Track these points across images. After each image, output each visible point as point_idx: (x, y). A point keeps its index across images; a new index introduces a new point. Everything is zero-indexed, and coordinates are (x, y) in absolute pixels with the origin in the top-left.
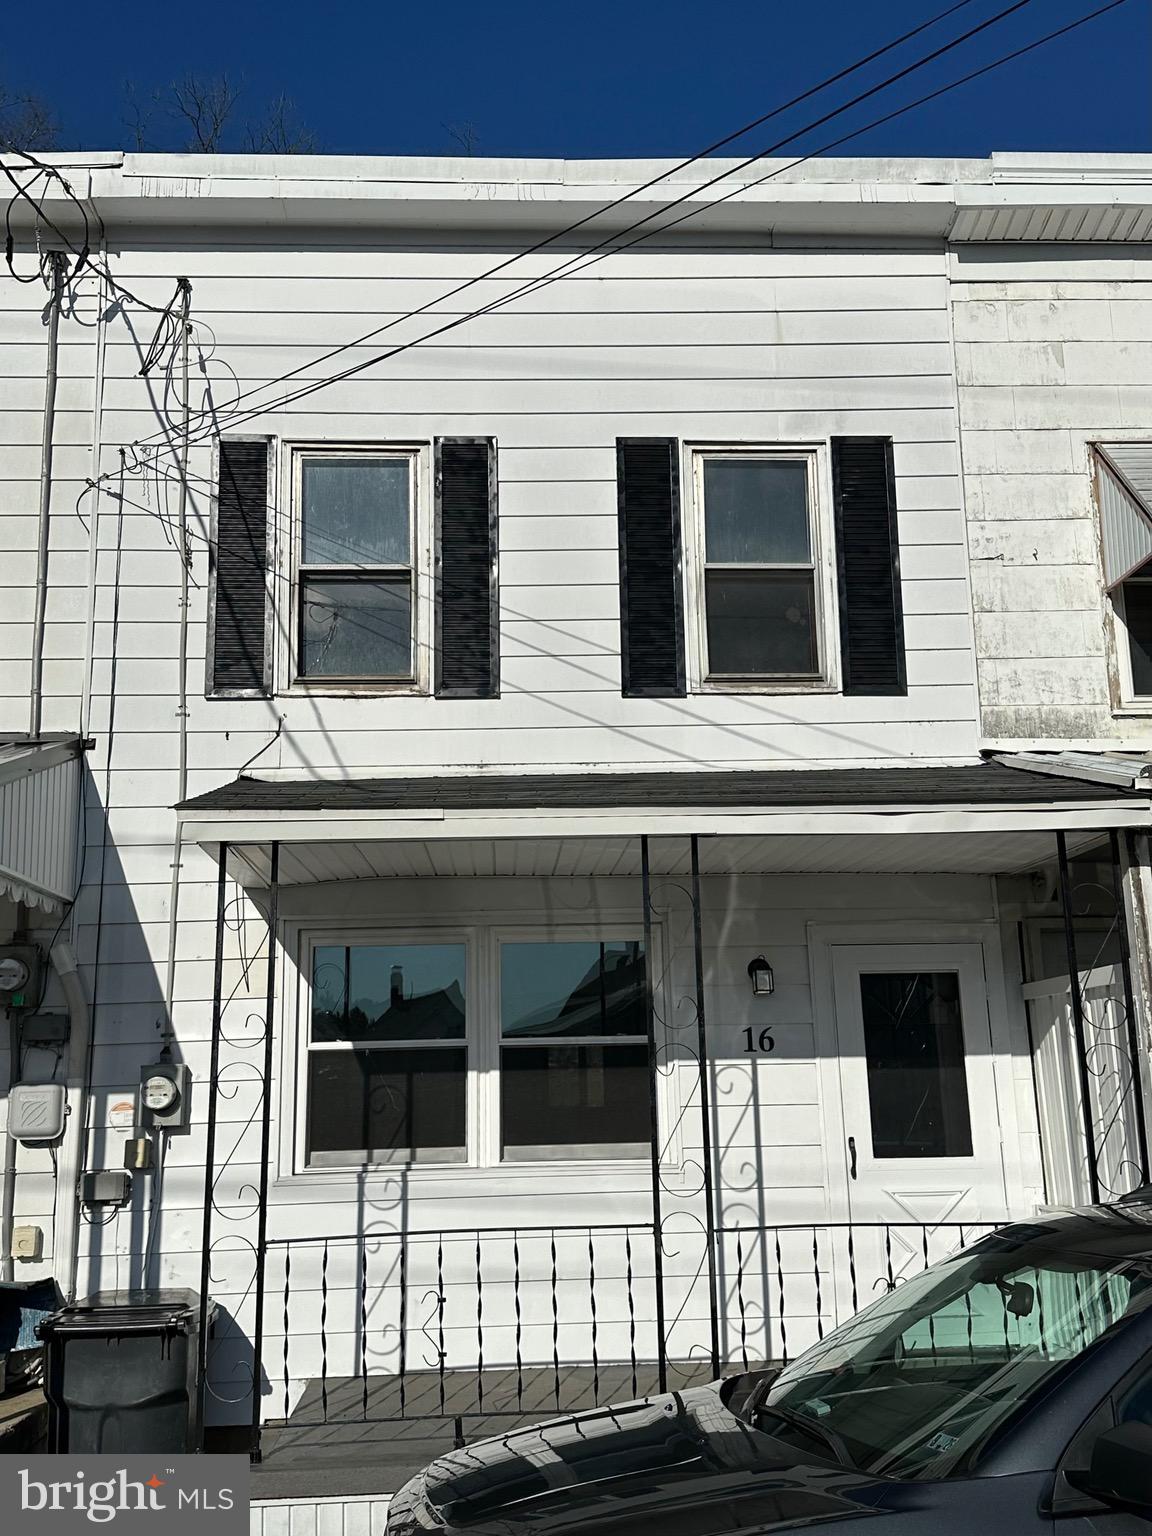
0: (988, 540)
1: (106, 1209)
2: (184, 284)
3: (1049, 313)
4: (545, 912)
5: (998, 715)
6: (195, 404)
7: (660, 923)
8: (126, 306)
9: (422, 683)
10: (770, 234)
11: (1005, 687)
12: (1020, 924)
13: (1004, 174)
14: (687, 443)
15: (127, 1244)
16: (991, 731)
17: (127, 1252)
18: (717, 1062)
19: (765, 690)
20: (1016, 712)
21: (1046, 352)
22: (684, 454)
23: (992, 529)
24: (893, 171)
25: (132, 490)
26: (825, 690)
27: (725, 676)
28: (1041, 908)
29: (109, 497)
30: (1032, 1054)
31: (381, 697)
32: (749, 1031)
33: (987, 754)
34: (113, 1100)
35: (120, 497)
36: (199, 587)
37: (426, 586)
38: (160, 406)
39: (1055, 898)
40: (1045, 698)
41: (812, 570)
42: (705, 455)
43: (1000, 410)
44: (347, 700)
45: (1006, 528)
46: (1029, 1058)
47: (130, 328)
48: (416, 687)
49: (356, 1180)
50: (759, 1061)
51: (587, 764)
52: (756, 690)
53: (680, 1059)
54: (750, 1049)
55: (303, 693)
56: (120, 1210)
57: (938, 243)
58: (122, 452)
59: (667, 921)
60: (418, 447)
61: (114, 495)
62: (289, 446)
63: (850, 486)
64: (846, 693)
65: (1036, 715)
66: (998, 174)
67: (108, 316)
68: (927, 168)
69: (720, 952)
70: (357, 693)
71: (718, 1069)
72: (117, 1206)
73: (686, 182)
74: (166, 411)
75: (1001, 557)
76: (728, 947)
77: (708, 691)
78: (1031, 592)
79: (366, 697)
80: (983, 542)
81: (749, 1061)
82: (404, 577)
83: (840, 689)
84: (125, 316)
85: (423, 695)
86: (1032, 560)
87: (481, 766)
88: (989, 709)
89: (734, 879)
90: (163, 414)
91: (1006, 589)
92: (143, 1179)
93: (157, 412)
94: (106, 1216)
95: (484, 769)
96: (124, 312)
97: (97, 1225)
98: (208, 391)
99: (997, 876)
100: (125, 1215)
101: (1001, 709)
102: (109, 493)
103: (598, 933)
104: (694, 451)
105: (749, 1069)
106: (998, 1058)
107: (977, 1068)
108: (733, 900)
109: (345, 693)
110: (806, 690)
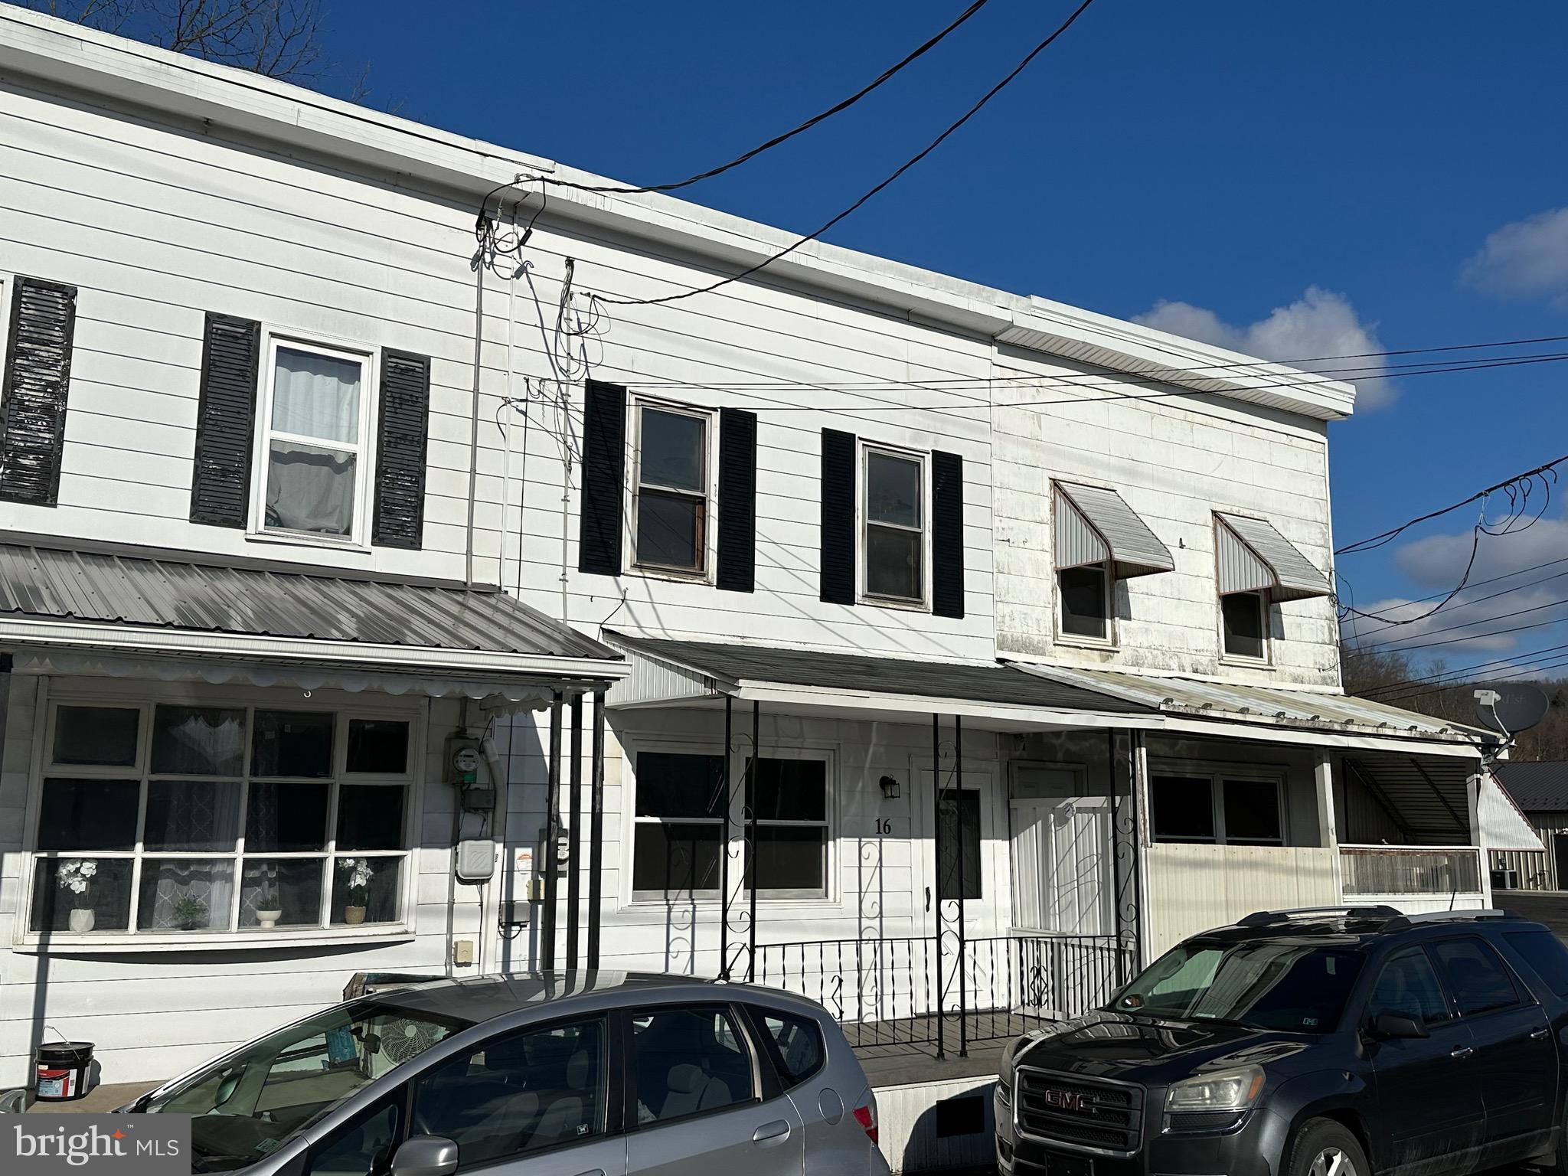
0: (1003, 529)
1: (514, 928)
2: (570, 262)
3: (1035, 394)
4: (776, 738)
5: (1004, 636)
6: (575, 354)
7: (834, 750)
8: (529, 269)
9: (710, 577)
10: (908, 311)
11: (1007, 619)
12: (1008, 763)
13: (1036, 310)
14: (860, 439)
15: (527, 953)
16: (1001, 646)
17: (527, 958)
18: (863, 839)
19: (895, 606)
20: (1012, 636)
21: (1033, 419)
22: (859, 445)
23: (1006, 523)
24: (985, 294)
25: (533, 409)
26: (925, 611)
27: (876, 594)
28: (1017, 754)
29: (517, 412)
30: (1010, 839)
31: (685, 583)
32: (878, 821)
33: (1000, 661)
34: (519, 852)
35: (525, 414)
36: (575, 489)
37: (713, 509)
38: (552, 351)
39: (1024, 749)
40: (1025, 629)
41: (920, 533)
42: (870, 448)
43: (1012, 451)
44: (665, 582)
45: (1012, 523)
46: (1008, 842)
47: (532, 287)
48: (705, 579)
49: (666, 910)
50: (884, 840)
51: (801, 643)
52: (891, 606)
53: (845, 837)
54: (879, 832)
55: (641, 574)
56: (523, 929)
57: (989, 339)
58: (527, 381)
59: (839, 748)
60: (711, 412)
61: (521, 412)
62: (634, 396)
63: (941, 483)
64: (934, 614)
65: (1020, 639)
66: (1033, 309)
67: (518, 275)
68: (1001, 296)
69: (866, 771)
70: (672, 579)
71: (862, 843)
72: (521, 927)
73: (882, 274)
74: (556, 355)
75: (1009, 541)
76: (870, 768)
77: (866, 603)
78: (1021, 565)
79: (676, 582)
80: (1001, 530)
81: (878, 840)
82: (703, 501)
83: (932, 611)
84: (528, 276)
85: (710, 585)
86: (1022, 545)
87: (743, 638)
88: (999, 632)
89: (875, 725)
90: (553, 357)
91: (1010, 560)
92: (537, 907)
93: (549, 354)
94: (513, 934)
95: (745, 640)
96: (527, 273)
97: (507, 939)
98: (583, 345)
99: (1000, 733)
100: (526, 933)
101: (1005, 633)
102: (517, 410)
103: (800, 754)
104: (864, 445)
105: (878, 844)
106: (995, 841)
107: (986, 845)
108: (874, 740)
109: (665, 577)
110: (916, 609)
